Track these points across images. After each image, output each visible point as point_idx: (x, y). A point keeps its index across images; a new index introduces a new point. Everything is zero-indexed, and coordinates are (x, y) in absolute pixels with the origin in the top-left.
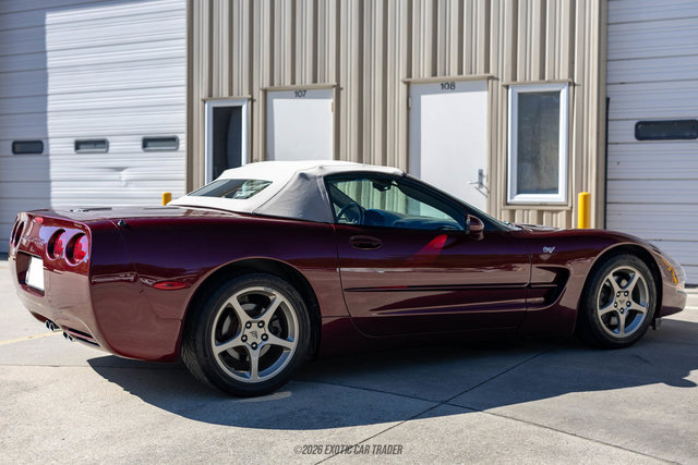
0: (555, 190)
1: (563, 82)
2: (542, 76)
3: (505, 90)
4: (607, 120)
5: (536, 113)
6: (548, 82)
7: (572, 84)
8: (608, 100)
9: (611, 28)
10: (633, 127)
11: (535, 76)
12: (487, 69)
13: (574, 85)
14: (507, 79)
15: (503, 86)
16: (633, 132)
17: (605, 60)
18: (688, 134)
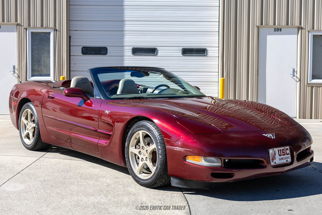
0: (49, 75)
1: (51, 28)
2: (42, 25)
3: (25, 30)
4: (70, 46)
5: (40, 41)
6: (45, 28)
7: (55, 30)
8: (70, 37)
9: (71, 7)
10: (81, 49)
11: (39, 25)
12: (16, 20)
13: (56, 30)
14: (26, 25)
15: (24, 28)
16: (81, 51)
17: (69, 20)
18: (103, 53)
